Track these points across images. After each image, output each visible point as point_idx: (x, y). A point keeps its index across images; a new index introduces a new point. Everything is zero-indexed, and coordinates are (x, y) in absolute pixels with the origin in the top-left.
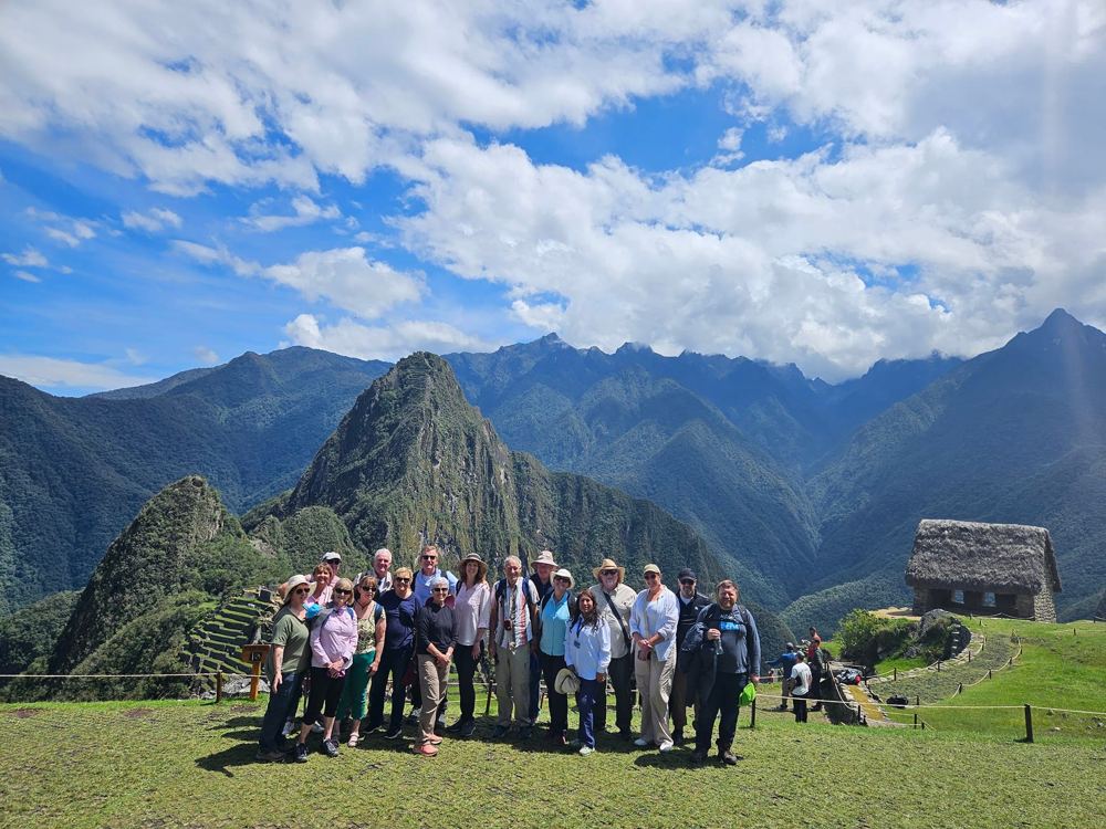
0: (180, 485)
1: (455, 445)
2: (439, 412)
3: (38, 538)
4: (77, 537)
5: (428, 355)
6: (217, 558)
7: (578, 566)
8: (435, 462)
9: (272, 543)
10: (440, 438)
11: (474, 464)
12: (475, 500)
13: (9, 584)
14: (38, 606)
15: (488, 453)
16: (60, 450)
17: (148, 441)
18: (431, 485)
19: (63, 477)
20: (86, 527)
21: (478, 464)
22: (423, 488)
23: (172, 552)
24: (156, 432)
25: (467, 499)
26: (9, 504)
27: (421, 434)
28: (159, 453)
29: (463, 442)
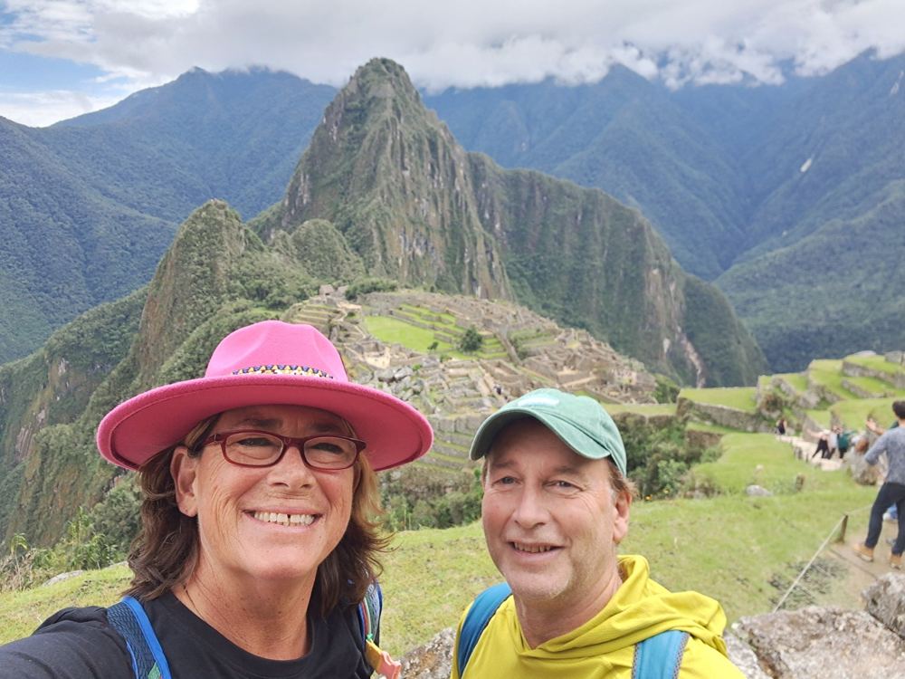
0: (206, 209)
1: (420, 151)
2: (402, 120)
3: (54, 259)
4: (86, 256)
5: (384, 61)
6: (253, 271)
7: (536, 254)
8: (404, 168)
9: (287, 254)
10: (406, 144)
11: (438, 167)
12: (443, 202)
13: (40, 299)
14: (85, 316)
15: (450, 157)
16: (50, 178)
17: (122, 164)
18: (404, 191)
19: (60, 203)
20: (91, 246)
21: (442, 168)
22: (398, 196)
23: (213, 269)
24: (127, 155)
25: (436, 203)
26: (21, 231)
27: (390, 142)
28: (136, 175)
29: (426, 148)
